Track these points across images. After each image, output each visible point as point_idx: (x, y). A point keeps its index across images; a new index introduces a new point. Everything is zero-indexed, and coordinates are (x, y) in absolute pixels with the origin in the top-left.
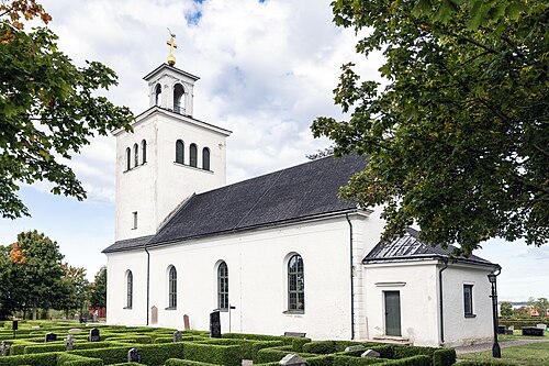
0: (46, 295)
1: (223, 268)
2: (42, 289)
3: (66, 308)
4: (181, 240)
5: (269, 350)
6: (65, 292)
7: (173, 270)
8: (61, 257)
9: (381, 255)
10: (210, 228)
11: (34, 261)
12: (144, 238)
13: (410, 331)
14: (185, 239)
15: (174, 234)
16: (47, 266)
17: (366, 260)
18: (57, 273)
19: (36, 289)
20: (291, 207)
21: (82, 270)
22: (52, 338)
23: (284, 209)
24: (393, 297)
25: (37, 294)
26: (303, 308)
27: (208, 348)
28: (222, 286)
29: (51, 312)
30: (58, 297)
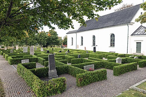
0: (55, 42)
1: (94, 37)
2: (54, 41)
3: (58, 45)
4: (84, 31)
5: (110, 56)
6: (59, 42)
7: (82, 38)
8: (57, 35)
9: (136, 34)
10: (91, 28)
11: (52, 36)
12: (75, 31)
13: (143, 52)
14: (85, 31)
15: (82, 29)
16: (55, 37)
17: (132, 35)
18: (57, 38)
19: (53, 41)
20: (112, 23)
21: (61, 37)
22: (60, 52)
23: (109, 23)
24: (139, 44)
25: (53, 42)
26: (114, 46)
27: (95, 55)
28: (94, 41)
29: (55, 46)
30: (57, 43)
